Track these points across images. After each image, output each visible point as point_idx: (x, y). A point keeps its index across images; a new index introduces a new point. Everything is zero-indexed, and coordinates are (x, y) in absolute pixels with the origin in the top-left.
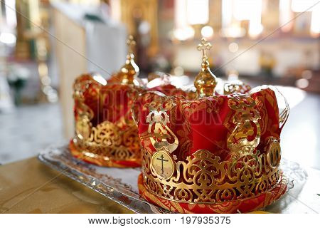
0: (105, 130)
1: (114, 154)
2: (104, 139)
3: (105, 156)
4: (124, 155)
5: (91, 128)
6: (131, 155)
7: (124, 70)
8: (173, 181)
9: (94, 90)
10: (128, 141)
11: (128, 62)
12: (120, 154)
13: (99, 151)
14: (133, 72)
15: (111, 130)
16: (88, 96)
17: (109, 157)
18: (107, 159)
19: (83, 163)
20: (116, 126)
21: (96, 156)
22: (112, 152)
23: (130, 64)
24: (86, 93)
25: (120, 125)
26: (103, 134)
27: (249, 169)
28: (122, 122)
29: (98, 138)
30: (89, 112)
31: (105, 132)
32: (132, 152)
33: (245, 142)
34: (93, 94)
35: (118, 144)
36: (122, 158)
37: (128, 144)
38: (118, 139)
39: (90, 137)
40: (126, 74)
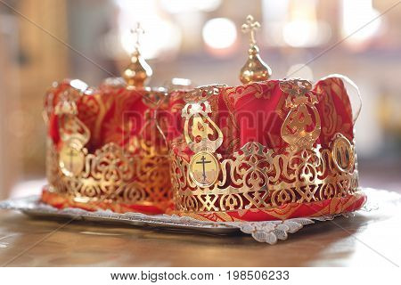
0: (107, 157)
1: (122, 195)
2: (107, 172)
3: (108, 199)
5: (85, 156)
6: (148, 195)
7: (129, 73)
8: (218, 187)
11: (134, 60)
12: (132, 195)
13: (97, 191)
14: (142, 75)
15: (117, 158)
17: (115, 199)
20: (126, 150)
22: (120, 191)
23: (138, 63)
25: (132, 149)
26: (106, 164)
27: (310, 167)
28: (134, 144)
29: (97, 171)
31: (109, 161)
33: (303, 133)
34: (90, 103)
35: (129, 178)
36: (134, 200)
38: (128, 171)
39: (84, 170)
40: (133, 78)
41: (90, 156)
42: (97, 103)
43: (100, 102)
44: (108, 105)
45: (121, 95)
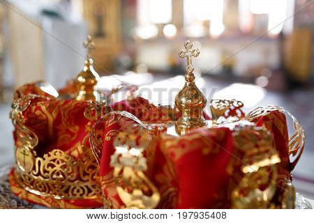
0: (54, 160)
1: (67, 191)
2: (53, 173)
3: (55, 194)
4: (81, 192)
5: (34, 157)
6: (90, 191)
7: (81, 79)
9: (39, 108)
10: (85, 174)
11: (85, 69)
12: (75, 192)
13: (46, 188)
14: (92, 81)
15: (63, 161)
16: (30, 116)
17: (60, 195)
18: (57, 197)
19: (26, 202)
20: (70, 154)
21: (43, 195)
22: (64, 189)
23: (89, 72)
24: (27, 113)
25: (75, 153)
26: (53, 166)
28: (78, 150)
29: (45, 171)
30: (32, 136)
31: (55, 164)
32: (92, 189)
34: (38, 112)
35: (73, 178)
36: (78, 196)
37: (86, 178)
38: (73, 172)
39: (34, 168)
40: (84, 84)
41: (38, 159)
42: (43, 113)
43: (46, 112)
44: (54, 115)
45: (66, 106)
